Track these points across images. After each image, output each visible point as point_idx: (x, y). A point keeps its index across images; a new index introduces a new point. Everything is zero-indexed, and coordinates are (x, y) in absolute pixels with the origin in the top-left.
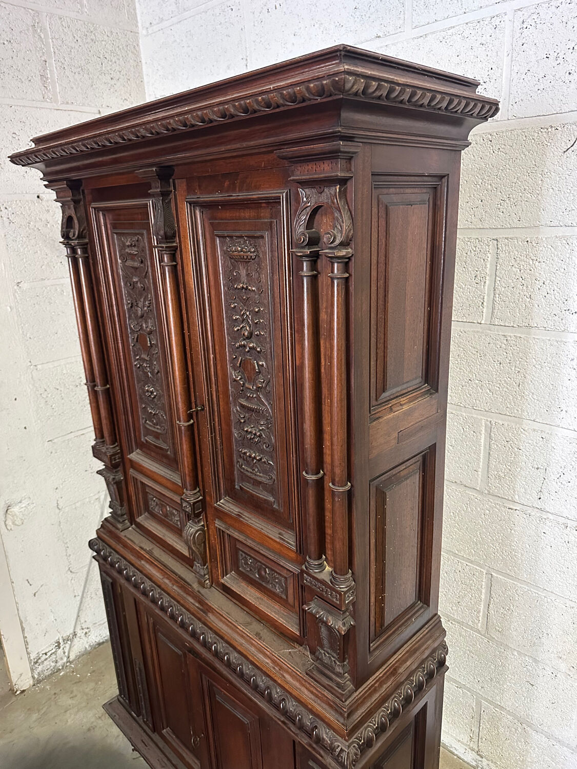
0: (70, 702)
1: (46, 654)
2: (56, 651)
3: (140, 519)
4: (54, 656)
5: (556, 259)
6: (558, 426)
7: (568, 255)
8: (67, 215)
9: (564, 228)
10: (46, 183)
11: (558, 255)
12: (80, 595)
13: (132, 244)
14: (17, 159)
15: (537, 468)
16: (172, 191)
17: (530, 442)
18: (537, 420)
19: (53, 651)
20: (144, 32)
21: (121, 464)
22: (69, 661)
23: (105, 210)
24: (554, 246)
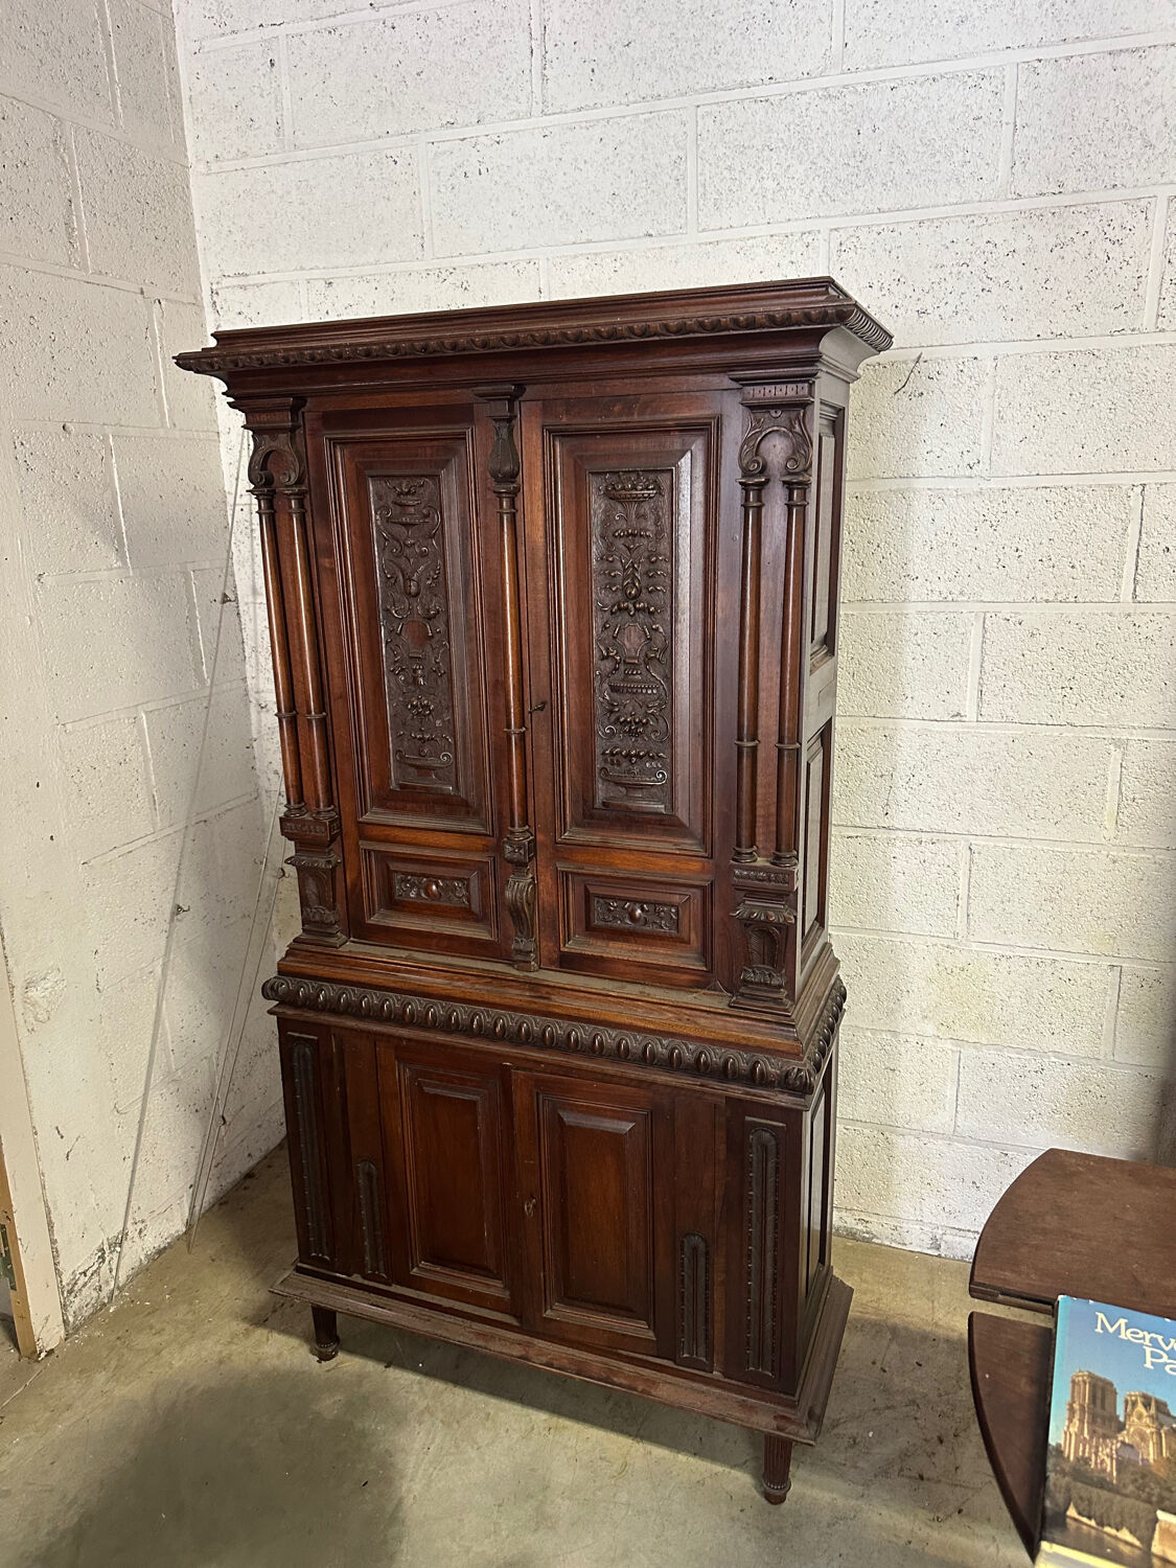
0: (157, 1339)
1: (85, 1273)
2: (99, 1268)
3: (373, 920)
4: (95, 1278)
5: (891, 516)
6: (904, 718)
7: (905, 511)
8: (264, 448)
9: (899, 480)
10: (231, 400)
11: (893, 511)
12: (132, 1155)
13: (409, 490)
14: (185, 362)
15: (882, 776)
16: (516, 417)
17: (871, 744)
18: (878, 715)
19: (94, 1268)
20: (202, 168)
21: (339, 838)
22: (118, 1288)
23: (343, 442)
24: (888, 501)
